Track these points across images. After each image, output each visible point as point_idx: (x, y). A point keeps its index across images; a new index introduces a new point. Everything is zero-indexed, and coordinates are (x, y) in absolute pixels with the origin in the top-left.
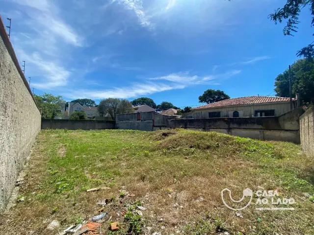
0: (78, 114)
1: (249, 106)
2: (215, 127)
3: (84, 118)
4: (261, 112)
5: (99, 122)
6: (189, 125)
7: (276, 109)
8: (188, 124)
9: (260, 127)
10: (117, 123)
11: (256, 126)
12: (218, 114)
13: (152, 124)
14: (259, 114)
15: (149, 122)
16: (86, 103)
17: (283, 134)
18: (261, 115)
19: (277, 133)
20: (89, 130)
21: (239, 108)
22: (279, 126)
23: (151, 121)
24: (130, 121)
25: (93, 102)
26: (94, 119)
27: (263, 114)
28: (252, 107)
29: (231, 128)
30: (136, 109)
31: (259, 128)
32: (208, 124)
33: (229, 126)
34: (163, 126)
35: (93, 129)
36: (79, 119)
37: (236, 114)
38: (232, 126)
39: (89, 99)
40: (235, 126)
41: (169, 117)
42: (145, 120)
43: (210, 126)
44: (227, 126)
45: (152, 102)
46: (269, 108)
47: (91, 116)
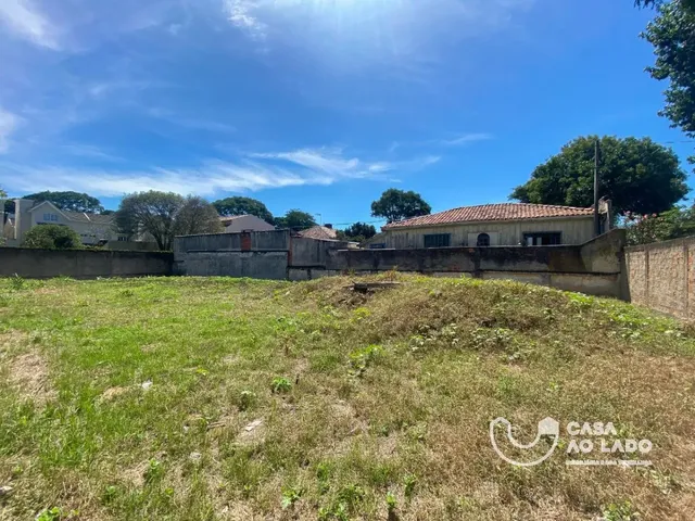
0: (51, 233)
1: (511, 222)
2: (446, 269)
3: (70, 245)
4: (535, 235)
5: (123, 255)
6: (385, 264)
7: (563, 230)
8: (382, 261)
9: (544, 267)
10: (177, 258)
11: (535, 265)
12: (446, 238)
13: (284, 263)
14: (530, 240)
15: (278, 257)
16: (72, 203)
17: (588, 282)
18: (535, 243)
19: (577, 280)
20: (93, 277)
21: (489, 228)
22: (581, 264)
23: (284, 254)
24: (220, 254)
25: (94, 202)
26: (105, 248)
27: (539, 240)
28: (518, 226)
29: (482, 271)
30: (227, 224)
31: (542, 269)
32: (428, 262)
33: (477, 265)
34: (318, 268)
35: (105, 276)
36: (53, 248)
37: (484, 238)
38: (483, 265)
39: (82, 193)
40: (492, 265)
41: (332, 245)
42: (265, 252)
43: (433, 266)
44: (472, 266)
45: (263, 210)
46: (551, 228)
47: (93, 241)
